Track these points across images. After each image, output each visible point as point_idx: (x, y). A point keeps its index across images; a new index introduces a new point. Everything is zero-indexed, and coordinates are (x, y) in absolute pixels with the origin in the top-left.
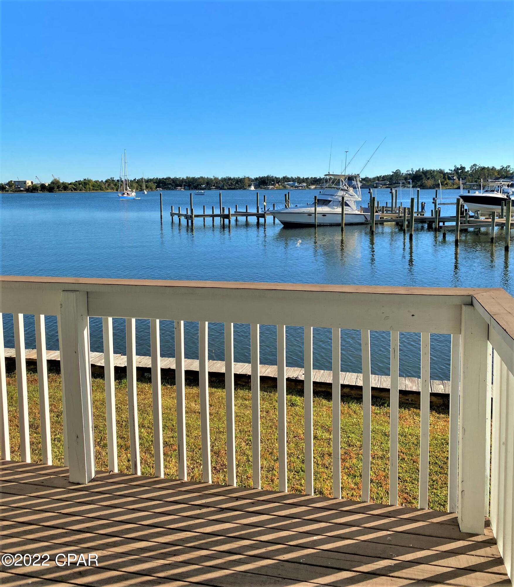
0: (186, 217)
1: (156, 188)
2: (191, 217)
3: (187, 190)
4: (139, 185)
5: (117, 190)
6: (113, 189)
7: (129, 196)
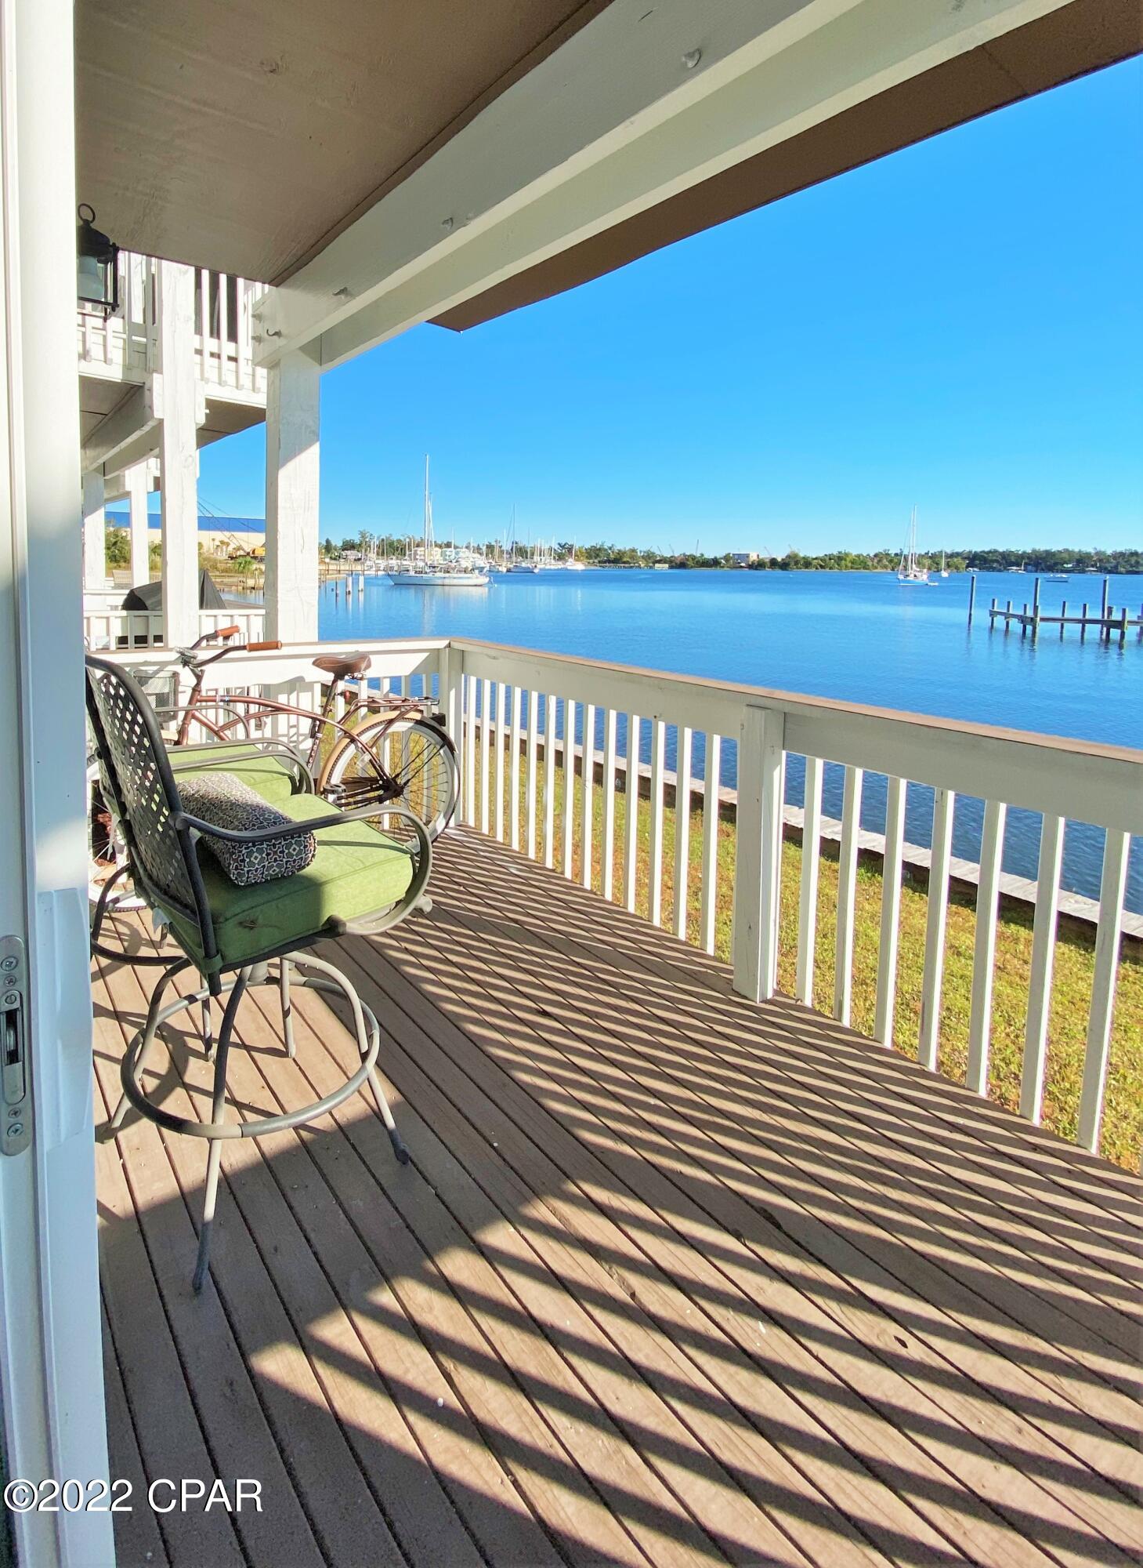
0: (1023, 620)
1: (967, 567)
2: (1033, 620)
3: (1031, 572)
4: (933, 562)
5: (893, 570)
6: (885, 567)
7: (917, 581)
